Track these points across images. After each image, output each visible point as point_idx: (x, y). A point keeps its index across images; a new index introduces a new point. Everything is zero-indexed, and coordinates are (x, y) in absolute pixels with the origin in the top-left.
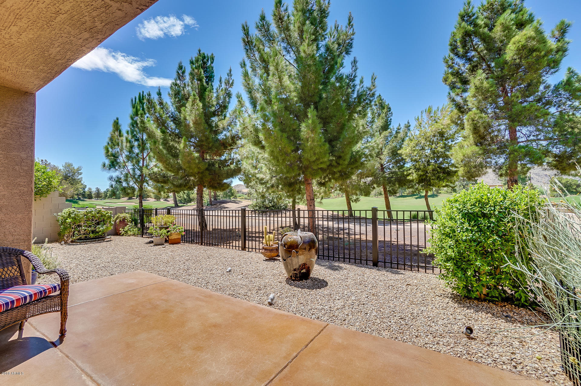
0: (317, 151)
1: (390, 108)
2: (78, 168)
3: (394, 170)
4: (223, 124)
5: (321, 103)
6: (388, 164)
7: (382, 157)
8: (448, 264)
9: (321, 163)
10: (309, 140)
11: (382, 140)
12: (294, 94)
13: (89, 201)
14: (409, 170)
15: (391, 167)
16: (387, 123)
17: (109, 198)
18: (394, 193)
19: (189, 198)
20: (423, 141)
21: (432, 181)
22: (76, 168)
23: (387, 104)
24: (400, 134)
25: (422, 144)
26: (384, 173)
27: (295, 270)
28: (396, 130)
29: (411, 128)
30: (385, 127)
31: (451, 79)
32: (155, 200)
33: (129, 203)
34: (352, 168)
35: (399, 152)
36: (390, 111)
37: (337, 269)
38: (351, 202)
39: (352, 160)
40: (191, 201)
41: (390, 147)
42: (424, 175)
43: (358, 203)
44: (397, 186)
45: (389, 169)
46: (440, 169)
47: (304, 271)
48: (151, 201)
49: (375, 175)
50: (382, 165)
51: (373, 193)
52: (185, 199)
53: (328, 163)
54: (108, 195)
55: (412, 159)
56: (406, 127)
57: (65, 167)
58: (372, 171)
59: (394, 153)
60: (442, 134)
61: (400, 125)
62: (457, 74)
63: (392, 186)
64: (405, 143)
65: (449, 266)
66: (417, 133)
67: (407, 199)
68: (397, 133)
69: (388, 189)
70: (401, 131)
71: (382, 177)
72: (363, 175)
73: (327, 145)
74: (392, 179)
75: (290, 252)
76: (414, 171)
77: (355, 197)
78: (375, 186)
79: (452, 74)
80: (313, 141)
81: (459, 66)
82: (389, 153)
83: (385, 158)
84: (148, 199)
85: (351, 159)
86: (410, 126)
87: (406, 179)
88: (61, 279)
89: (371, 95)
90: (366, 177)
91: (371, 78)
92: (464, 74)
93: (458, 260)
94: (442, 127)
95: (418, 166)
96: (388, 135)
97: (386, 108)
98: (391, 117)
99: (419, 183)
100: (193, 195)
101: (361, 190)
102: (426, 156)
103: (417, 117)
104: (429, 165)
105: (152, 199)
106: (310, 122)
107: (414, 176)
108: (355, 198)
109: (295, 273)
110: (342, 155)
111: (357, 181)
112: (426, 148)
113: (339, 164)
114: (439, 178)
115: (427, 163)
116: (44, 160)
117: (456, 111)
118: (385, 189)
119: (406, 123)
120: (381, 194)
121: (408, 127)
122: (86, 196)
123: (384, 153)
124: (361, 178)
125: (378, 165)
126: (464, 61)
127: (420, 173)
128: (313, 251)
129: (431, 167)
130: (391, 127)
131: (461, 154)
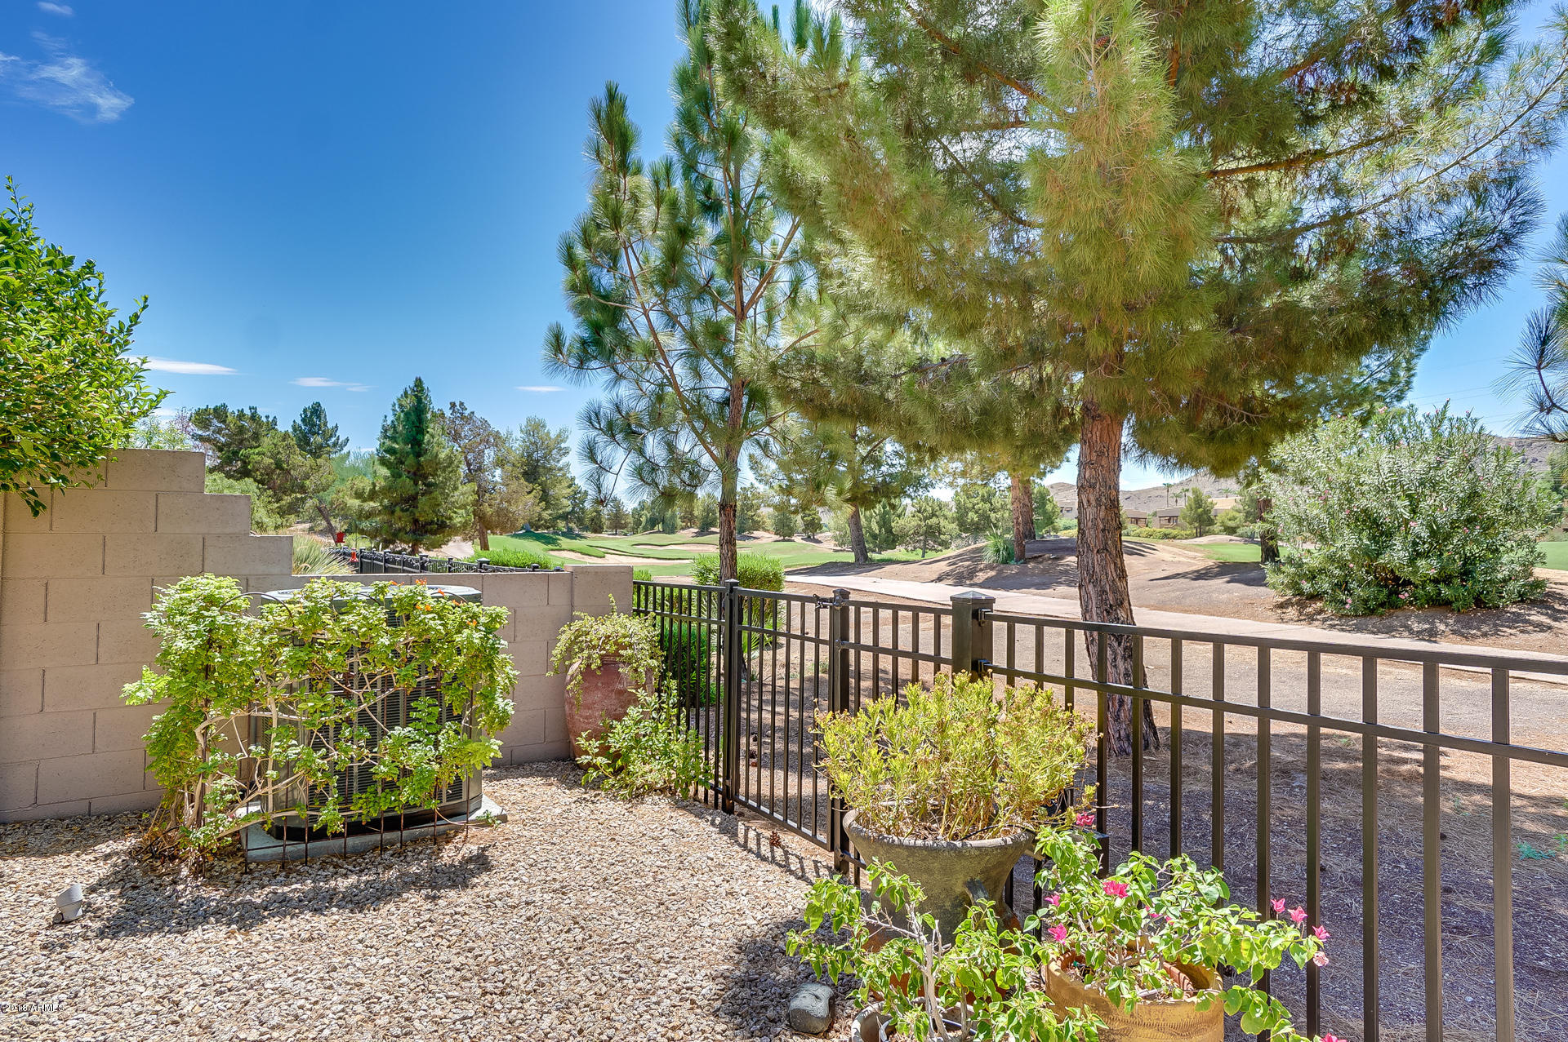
2: (559, 436)
13: (594, 539)
17: (645, 529)
19: (889, 531)
22: (553, 435)
32: (777, 537)
33: (700, 548)
40: (894, 541)
48: (764, 541)
52: (875, 537)
54: (643, 519)
57: (527, 433)
84: (756, 534)
100: (901, 522)
105: (766, 534)
116: (458, 404)
122: (587, 522)
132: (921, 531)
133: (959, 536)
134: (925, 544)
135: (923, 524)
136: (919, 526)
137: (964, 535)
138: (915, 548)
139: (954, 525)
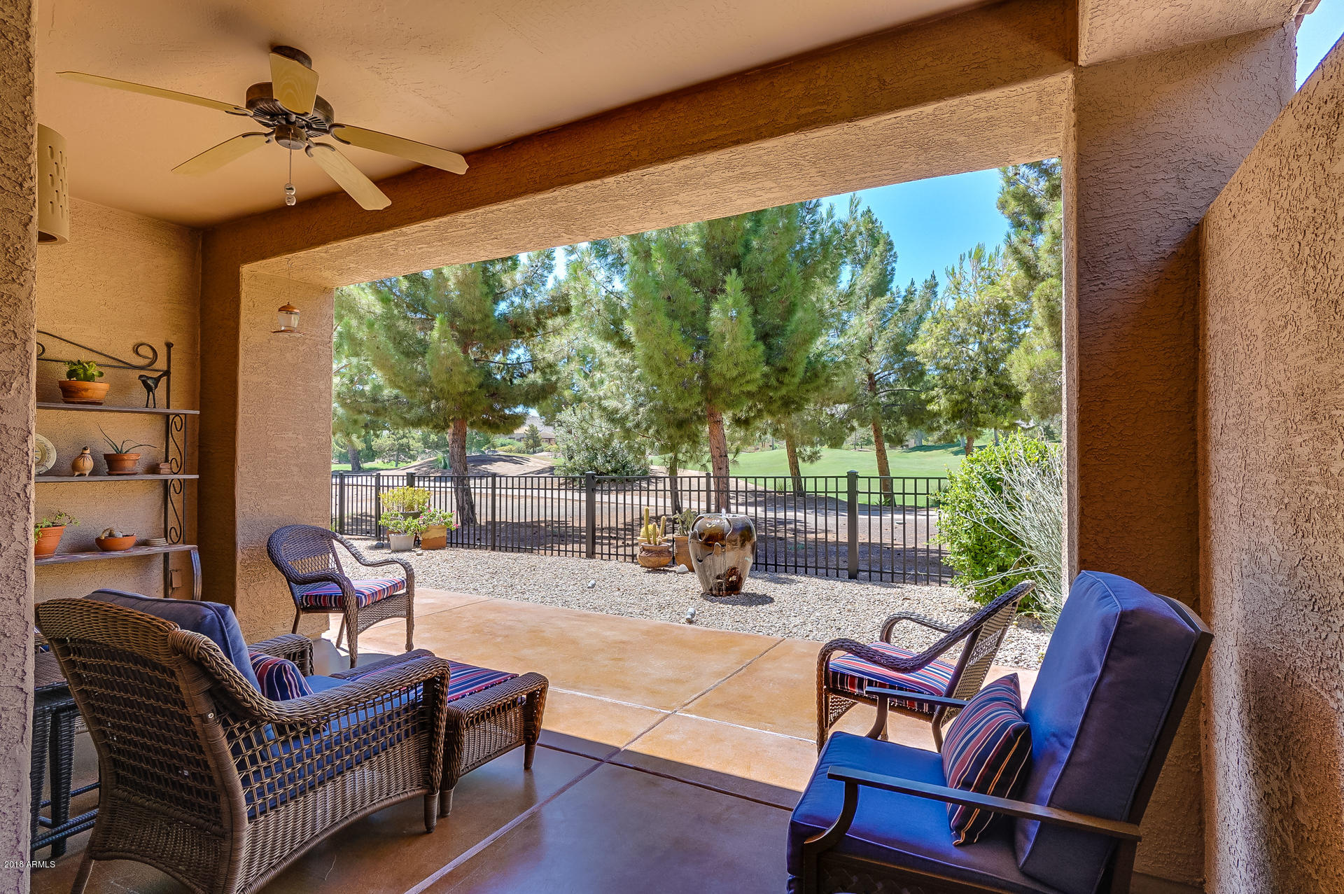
0: (742, 358)
1: (891, 244)
3: (899, 387)
4: (513, 281)
5: (749, 258)
6: (886, 373)
7: (872, 357)
8: (962, 558)
9: (748, 382)
10: (727, 337)
11: (871, 317)
12: (694, 238)
14: (933, 389)
15: (891, 380)
16: (885, 276)
18: (898, 441)
19: (370, 448)
20: (963, 325)
21: (980, 415)
23: (884, 231)
24: (915, 303)
25: (961, 330)
26: (876, 394)
27: (718, 577)
28: (903, 293)
29: (940, 290)
30: (881, 286)
31: (1013, 206)
34: (807, 391)
35: (910, 348)
36: (891, 249)
37: (785, 583)
38: (800, 461)
39: (808, 374)
41: (889, 335)
42: (963, 401)
43: (817, 464)
44: (905, 424)
45: (887, 385)
46: (1000, 388)
47: (734, 578)
49: (856, 399)
50: (871, 376)
51: (850, 439)
53: (761, 383)
55: (938, 364)
56: (927, 288)
58: (849, 391)
59: (899, 349)
60: (1003, 310)
61: (913, 283)
62: (1025, 198)
63: (894, 426)
64: (925, 326)
65: (964, 561)
66: (951, 304)
67: (931, 456)
68: (907, 300)
69: (884, 432)
70: (917, 297)
71: (872, 405)
72: (828, 399)
73: (761, 347)
74: (896, 409)
75: (711, 546)
76: (941, 392)
77: (809, 450)
78: (855, 423)
79: (1016, 197)
80: (734, 340)
81: (1028, 181)
82: (886, 349)
83: (879, 358)
85: (806, 372)
86: (936, 285)
87: (923, 409)
88: (406, 572)
89: (849, 237)
90: (834, 403)
91: (848, 204)
92: (1037, 200)
93: (977, 551)
94: (1005, 294)
95: (950, 382)
96: (885, 306)
97: (882, 242)
98: (894, 265)
99: (953, 418)
101: (822, 433)
102: (970, 357)
103: (950, 269)
104: (974, 379)
106: (730, 301)
107: (941, 404)
108: (808, 453)
109: (719, 583)
110: (789, 365)
111: (812, 413)
112: (972, 340)
113: (781, 383)
114: (994, 409)
115: (972, 373)
117: (1022, 273)
118: (877, 431)
119: (929, 278)
120: (869, 442)
121: (932, 286)
123: (876, 349)
124: (822, 406)
125: (861, 376)
126: (1036, 174)
127: (957, 396)
128: (748, 547)
129: (978, 383)
130: (893, 286)
131: (1026, 366)
132: (395, 448)
133: (424, 452)
134: (398, 458)
135: (396, 443)
136: (394, 445)
137: (427, 451)
138: (390, 461)
139: (420, 444)
